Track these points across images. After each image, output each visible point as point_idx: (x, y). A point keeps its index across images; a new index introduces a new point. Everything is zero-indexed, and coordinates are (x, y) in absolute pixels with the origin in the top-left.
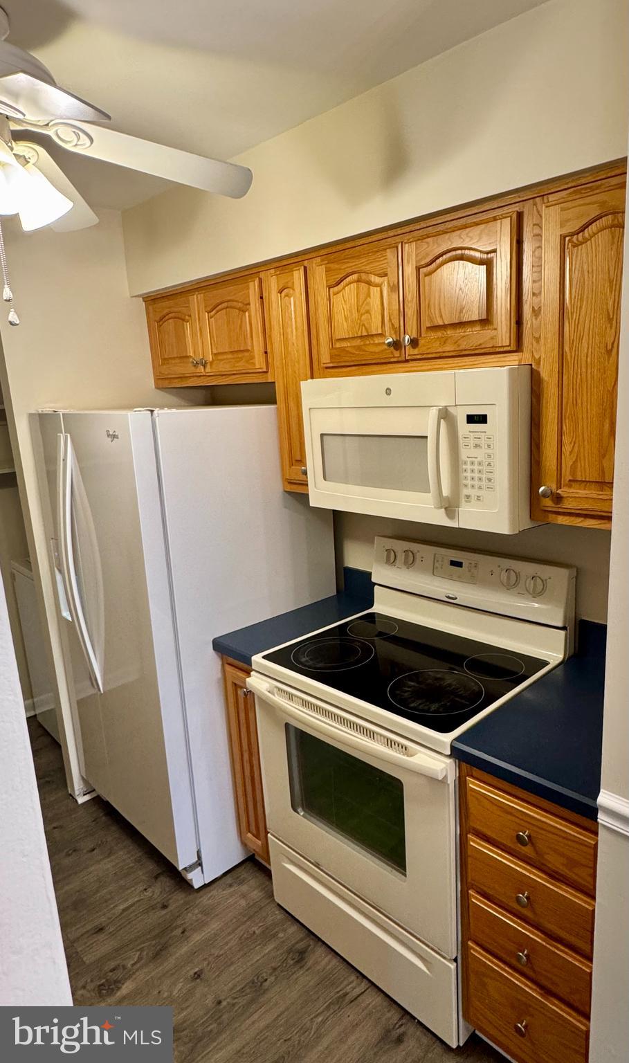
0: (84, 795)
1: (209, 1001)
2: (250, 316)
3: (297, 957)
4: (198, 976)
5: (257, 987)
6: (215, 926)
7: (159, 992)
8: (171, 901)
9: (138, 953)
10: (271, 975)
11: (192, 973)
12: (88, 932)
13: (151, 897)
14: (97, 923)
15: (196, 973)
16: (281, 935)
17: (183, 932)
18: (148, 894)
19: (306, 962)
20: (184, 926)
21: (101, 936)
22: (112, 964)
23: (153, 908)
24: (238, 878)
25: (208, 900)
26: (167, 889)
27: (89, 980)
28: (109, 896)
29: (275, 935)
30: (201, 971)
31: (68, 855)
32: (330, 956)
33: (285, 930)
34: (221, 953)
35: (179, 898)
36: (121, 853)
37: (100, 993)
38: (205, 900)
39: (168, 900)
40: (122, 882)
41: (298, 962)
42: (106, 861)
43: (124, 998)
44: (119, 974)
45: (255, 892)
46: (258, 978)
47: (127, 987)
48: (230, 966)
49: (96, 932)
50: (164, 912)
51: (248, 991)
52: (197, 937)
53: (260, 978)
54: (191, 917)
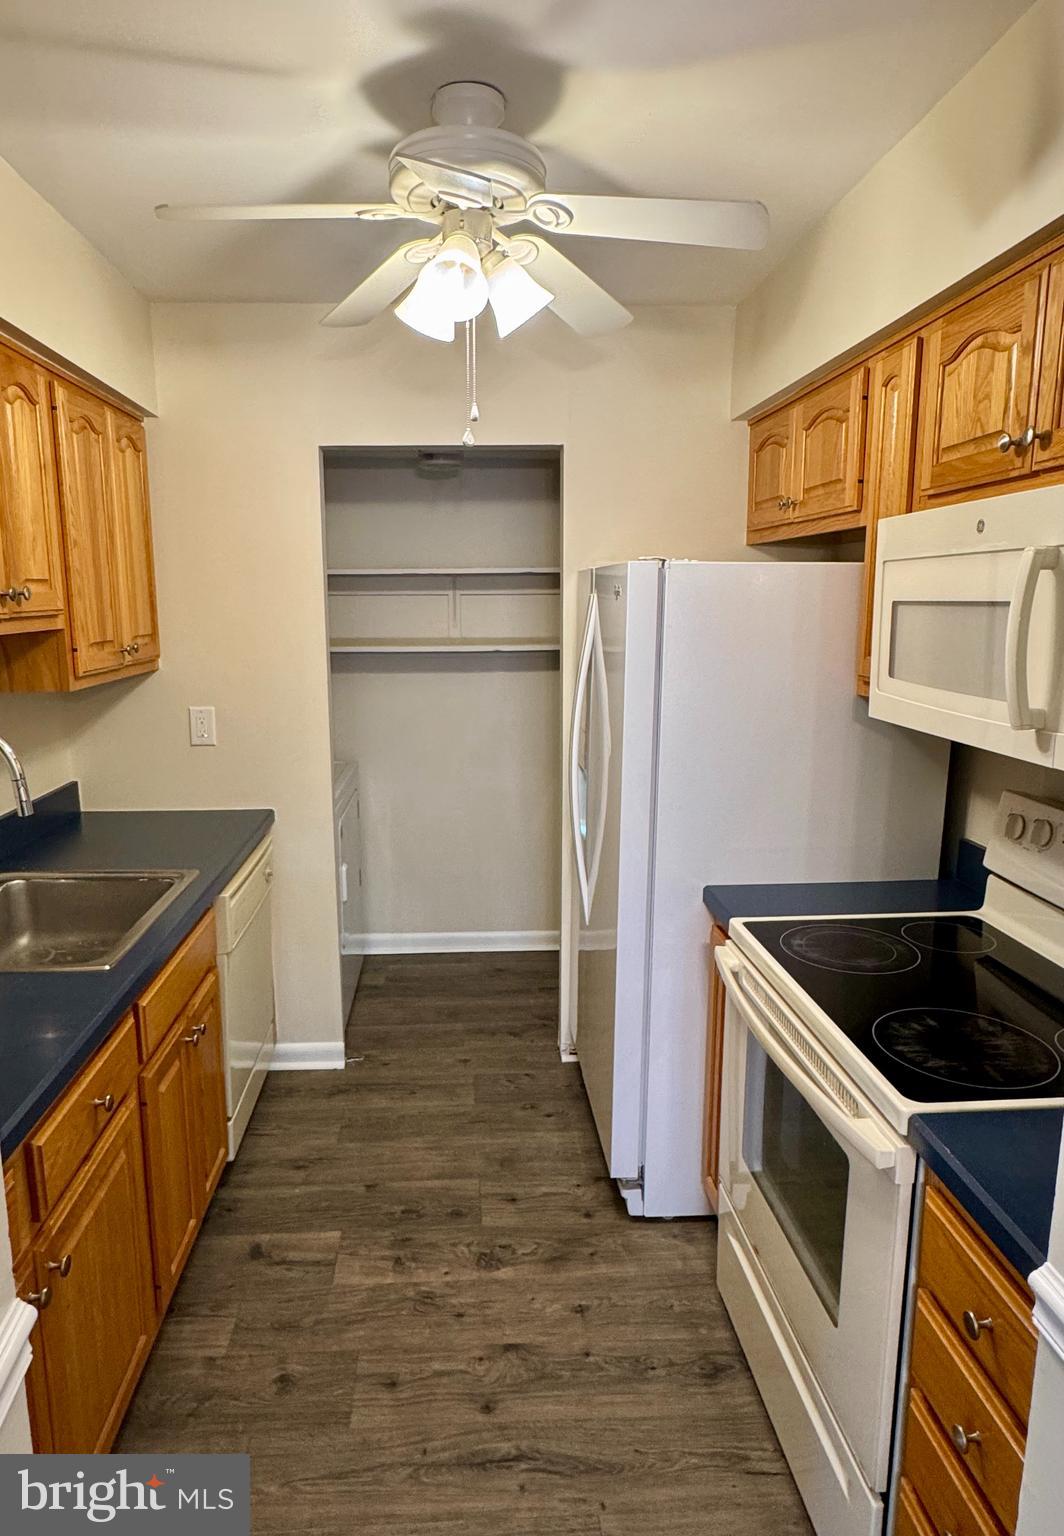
0: (571, 1054)
1: (578, 1345)
2: (847, 428)
3: (708, 1369)
4: (581, 1310)
5: (639, 1369)
6: (631, 1270)
7: (533, 1299)
8: (598, 1214)
9: (535, 1246)
10: (665, 1366)
11: (578, 1302)
12: (500, 1194)
13: (579, 1197)
14: (514, 1190)
15: (580, 1306)
16: (703, 1331)
17: (592, 1254)
18: (580, 1192)
19: (715, 1384)
20: (598, 1249)
21: (511, 1207)
22: (504, 1241)
23: (576, 1210)
24: (688, 1233)
25: (640, 1237)
26: (601, 1199)
27: (476, 1242)
28: (538, 1172)
29: (696, 1326)
30: (588, 1308)
31: (524, 1108)
32: (749, 1399)
33: (711, 1328)
34: (620, 1303)
35: (608, 1216)
36: (576, 1133)
37: (478, 1261)
38: (636, 1235)
39: (596, 1211)
40: (559, 1165)
41: (705, 1376)
42: (557, 1134)
43: (496, 1281)
44: (506, 1255)
45: (699, 1262)
46: (645, 1360)
47: (504, 1273)
48: (622, 1324)
49: (508, 1200)
50: (585, 1221)
51: (627, 1365)
52: (603, 1269)
53: (648, 1361)
54: (609, 1243)
